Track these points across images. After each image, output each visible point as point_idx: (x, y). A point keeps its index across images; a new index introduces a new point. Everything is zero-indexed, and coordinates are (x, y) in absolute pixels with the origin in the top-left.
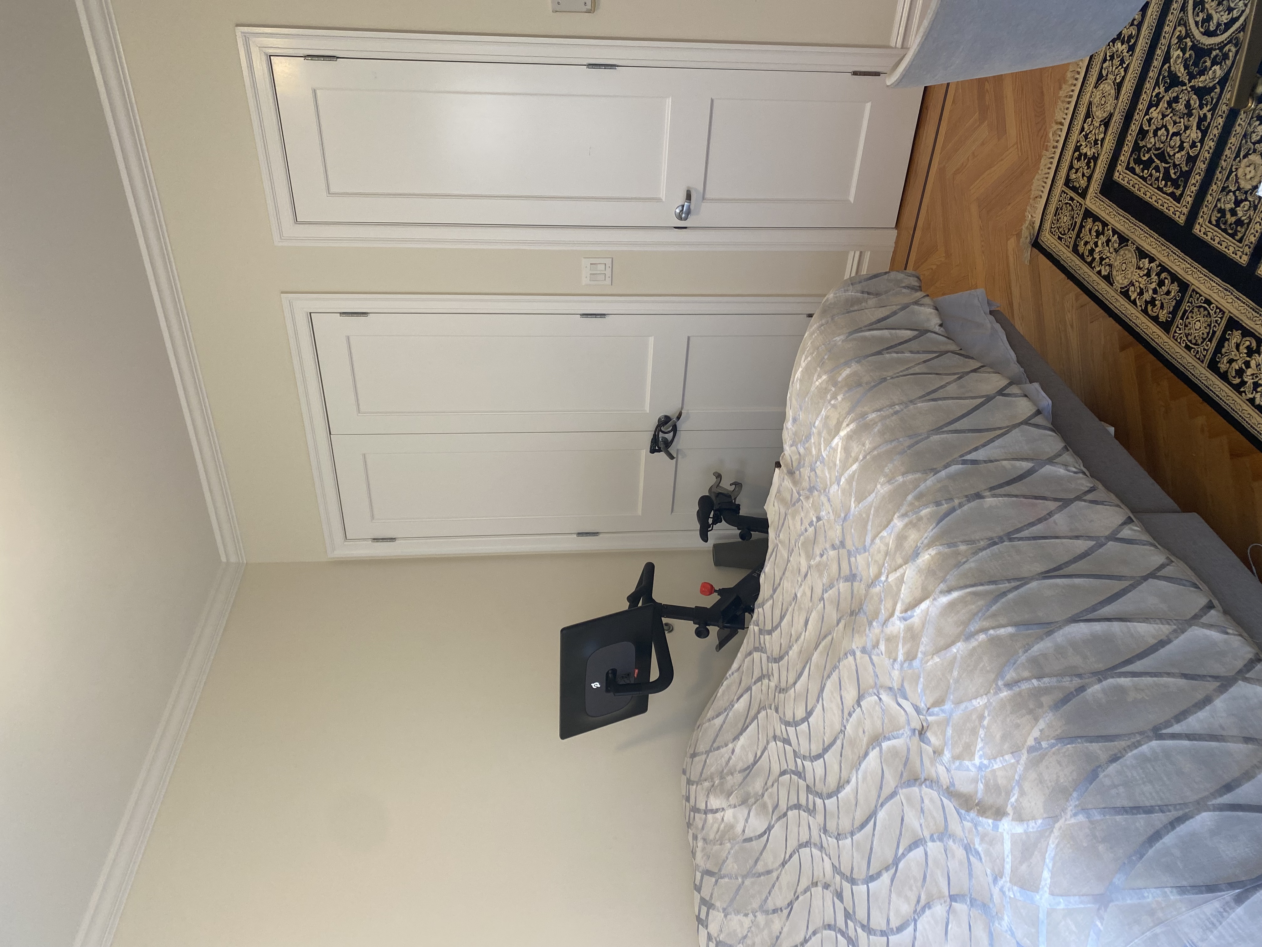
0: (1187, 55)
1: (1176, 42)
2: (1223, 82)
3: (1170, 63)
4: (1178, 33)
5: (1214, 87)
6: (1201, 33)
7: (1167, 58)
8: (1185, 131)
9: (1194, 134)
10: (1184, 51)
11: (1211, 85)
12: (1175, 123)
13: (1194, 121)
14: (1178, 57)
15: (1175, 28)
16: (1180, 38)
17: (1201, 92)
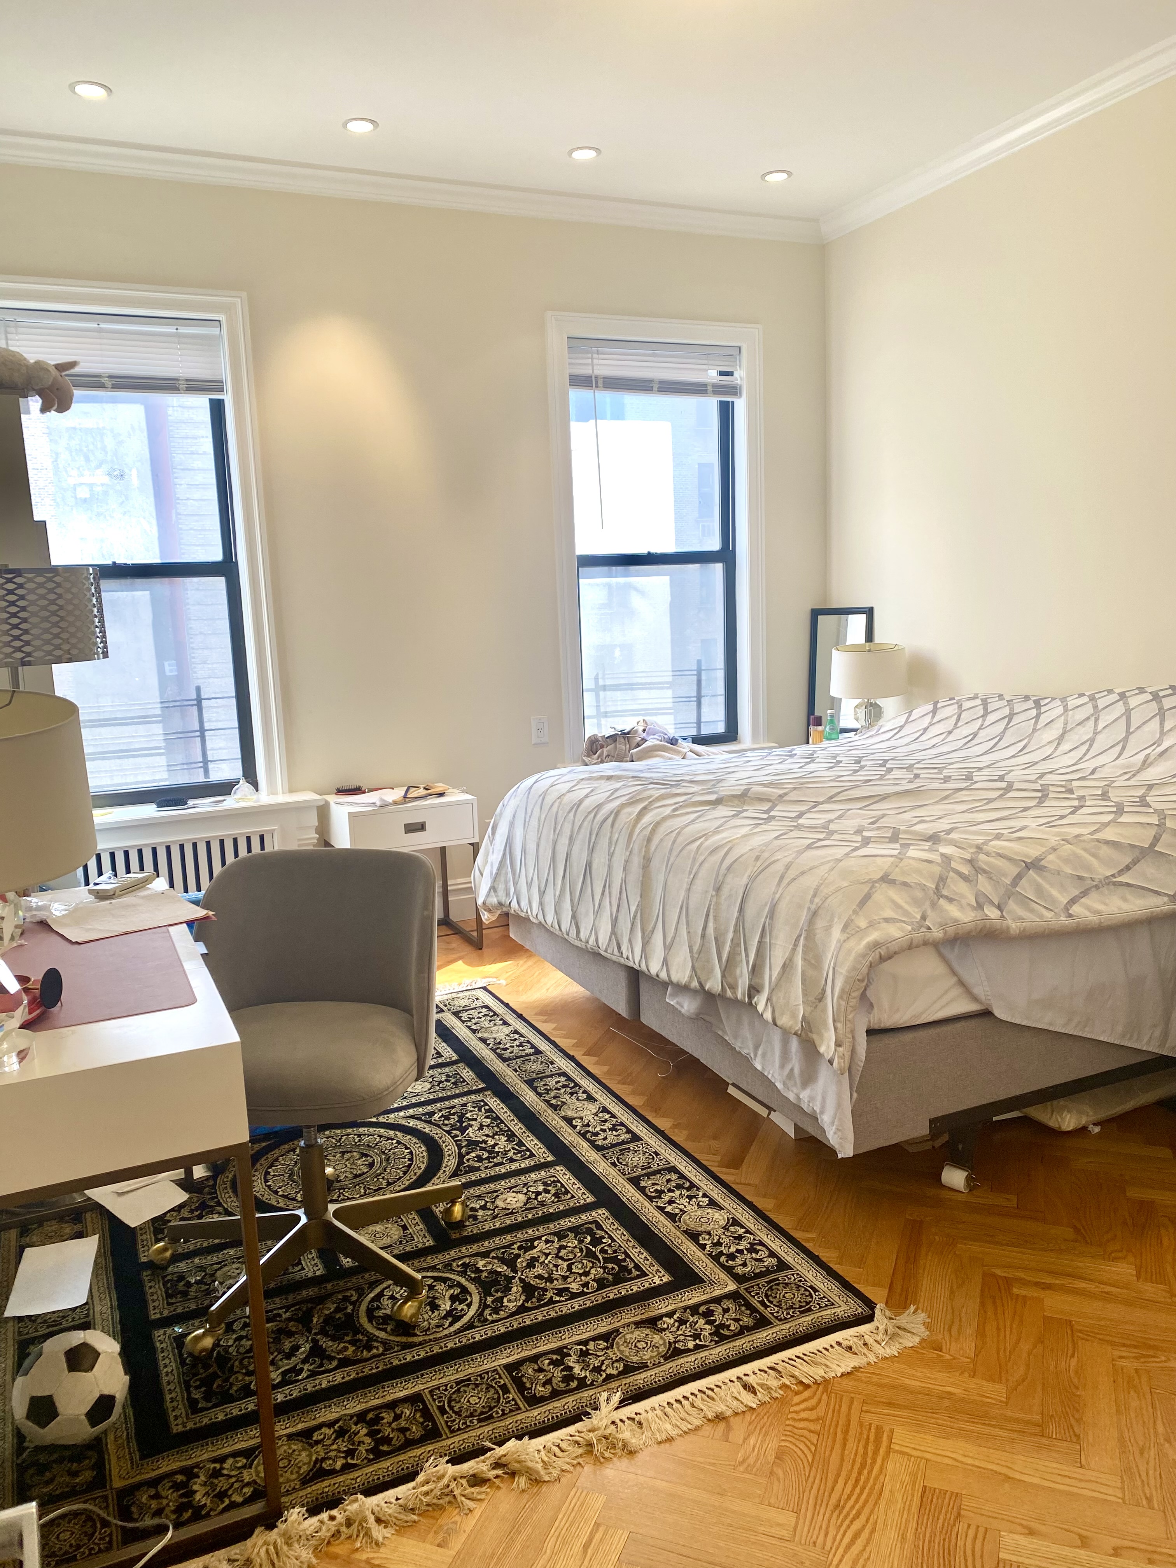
0: (499, 1294)
1: (502, 1313)
2: (485, 1255)
3: (523, 1304)
4: (494, 1316)
5: (493, 1258)
6: (471, 1297)
7: (522, 1310)
8: (550, 1254)
9: (541, 1246)
10: (501, 1300)
11: (496, 1261)
12: (556, 1266)
13: (534, 1253)
14: (509, 1301)
15: (493, 1322)
16: (496, 1311)
17: (511, 1264)
